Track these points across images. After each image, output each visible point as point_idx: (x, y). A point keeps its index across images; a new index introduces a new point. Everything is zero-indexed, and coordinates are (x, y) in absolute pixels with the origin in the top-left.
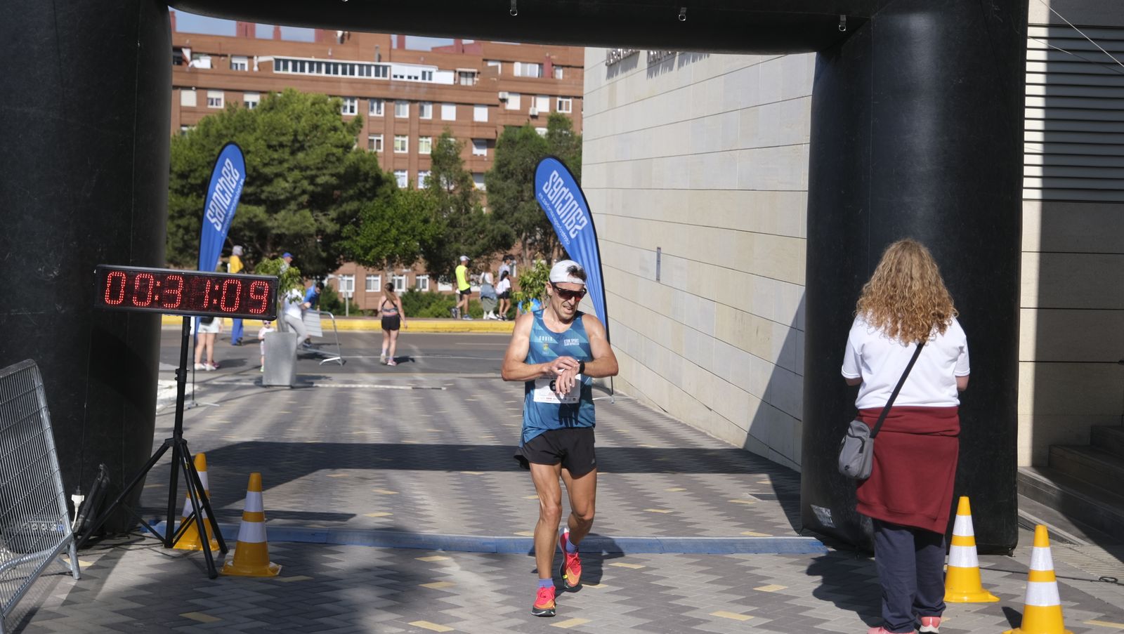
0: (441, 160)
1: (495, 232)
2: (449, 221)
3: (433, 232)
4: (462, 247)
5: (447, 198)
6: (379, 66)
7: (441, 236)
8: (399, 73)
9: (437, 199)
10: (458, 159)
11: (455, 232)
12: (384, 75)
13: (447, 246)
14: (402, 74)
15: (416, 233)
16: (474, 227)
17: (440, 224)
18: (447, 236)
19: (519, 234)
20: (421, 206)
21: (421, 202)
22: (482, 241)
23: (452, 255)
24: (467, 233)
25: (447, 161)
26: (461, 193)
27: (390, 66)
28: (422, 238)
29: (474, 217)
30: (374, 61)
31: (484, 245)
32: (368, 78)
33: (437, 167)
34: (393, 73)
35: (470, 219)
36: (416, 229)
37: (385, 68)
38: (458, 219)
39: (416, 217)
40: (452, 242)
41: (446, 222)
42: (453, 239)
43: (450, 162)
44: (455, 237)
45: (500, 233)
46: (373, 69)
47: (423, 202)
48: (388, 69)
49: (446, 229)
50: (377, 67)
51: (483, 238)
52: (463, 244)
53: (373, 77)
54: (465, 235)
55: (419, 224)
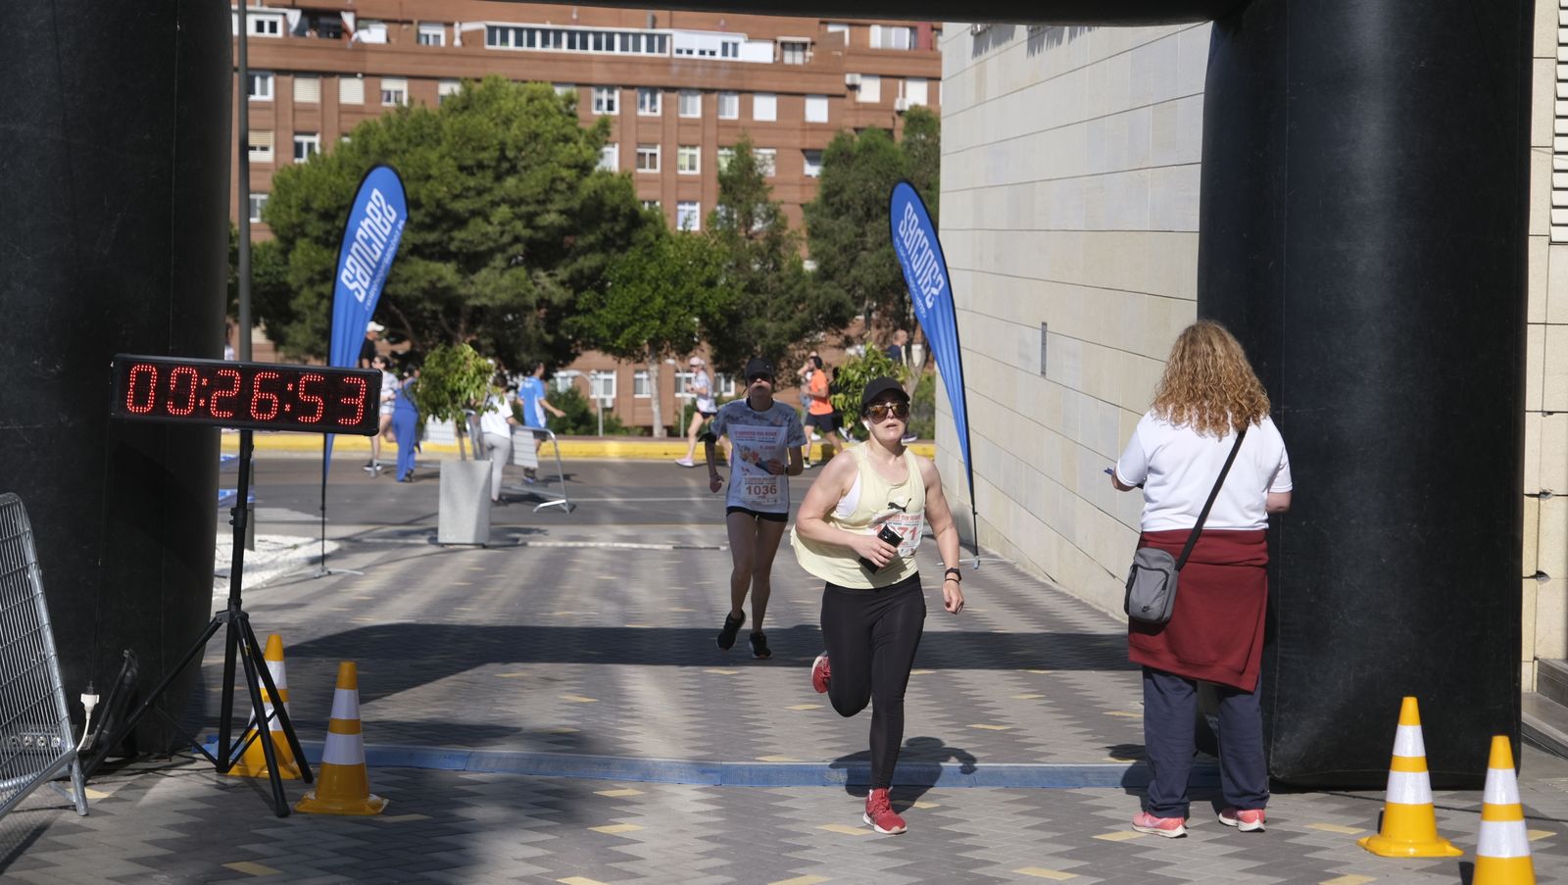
0: (734, 186)
1: (821, 300)
2: (746, 283)
3: (722, 302)
4: (768, 325)
5: (744, 246)
6: (653, 35)
7: (734, 308)
8: (685, 46)
9: (727, 249)
10: (761, 183)
11: (757, 300)
12: (662, 49)
13: (745, 324)
14: (690, 47)
15: (694, 303)
16: (787, 292)
17: (732, 288)
18: (746, 308)
19: (859, 301)
20: (701, 260)
21: (702, 254)
22: (802, 314)
23: (753, 337)
24: (777, 302)
25: (744, 188)
26: (767, 238)
27: (671, 35)
28: (703, 310)
29: (788, 276)
30: (645, 27)
31: (803, 320)
32: (636, 54)
33: (727, 198)
34: (676, 46)
35: (781, 280)
36: (694, 296)
37: (663, 38)
38: (762, 279)
39: (694, 277)
40: (753, 317)
41: (742, 285)
42: (753, 312)
43: (749, 189)
44: (758, 309)
45: (828, 301)
46: (644, 40)
47: (705, 254)
48: (668, 39)
49: (743, 296)
50: (650, 37)
51: (803, 311)
52: (771, 320)
53: (643, 52)
54: (773, 305)
55: (700, 288)
